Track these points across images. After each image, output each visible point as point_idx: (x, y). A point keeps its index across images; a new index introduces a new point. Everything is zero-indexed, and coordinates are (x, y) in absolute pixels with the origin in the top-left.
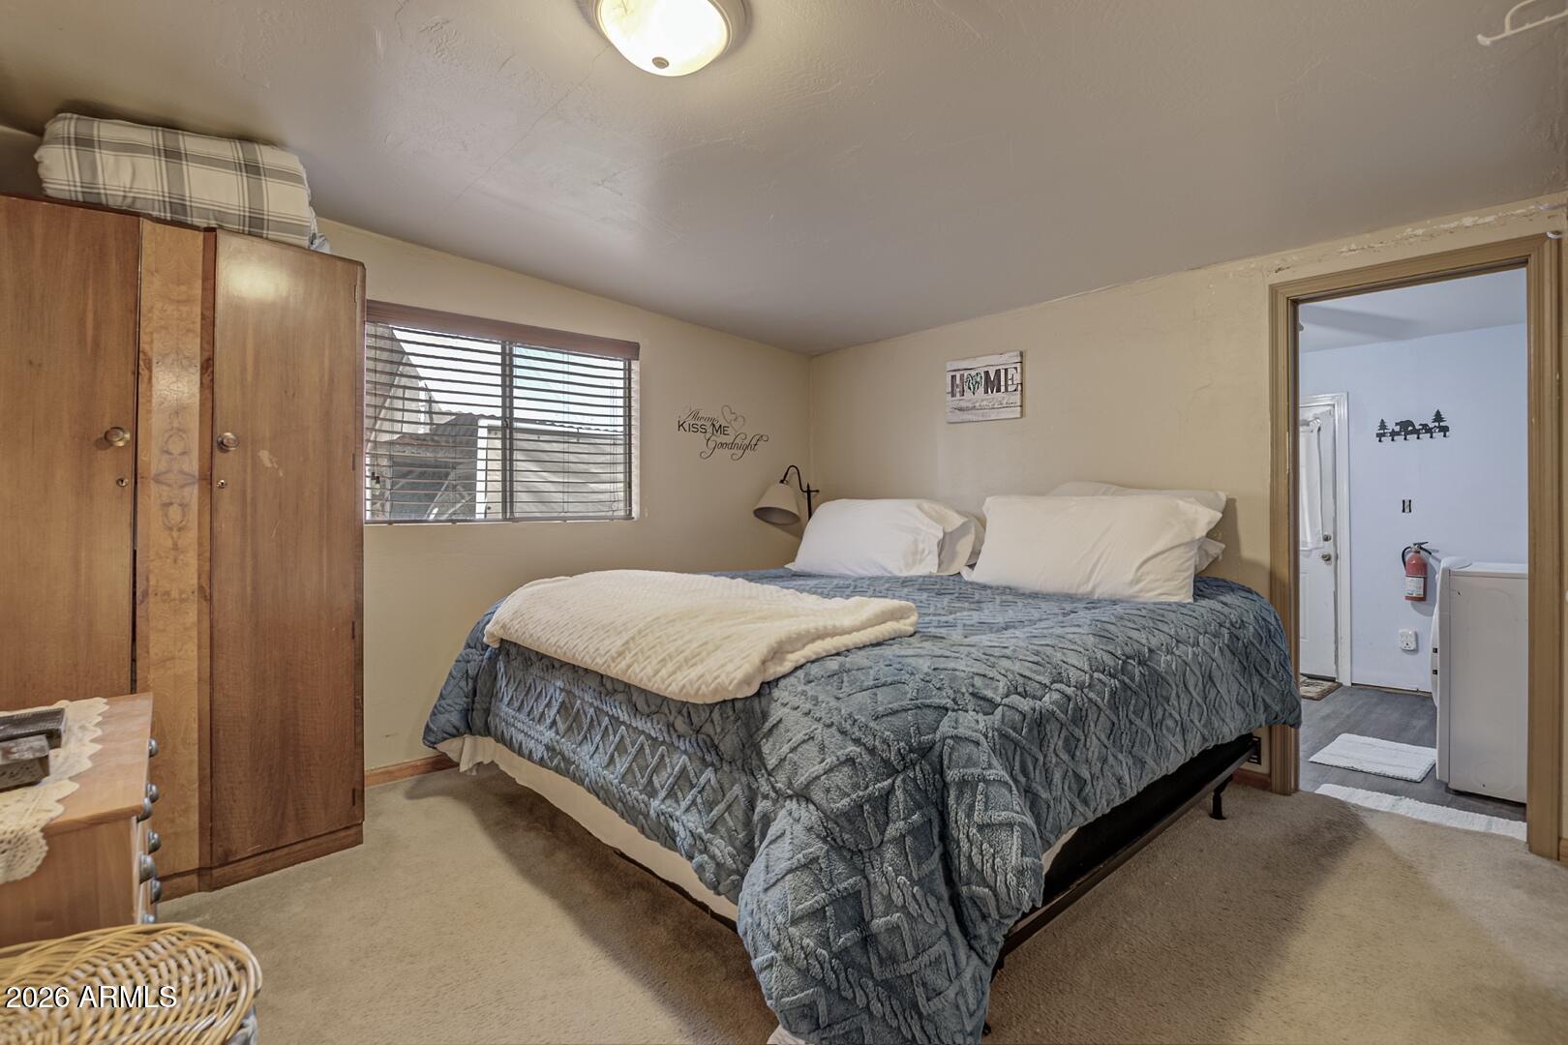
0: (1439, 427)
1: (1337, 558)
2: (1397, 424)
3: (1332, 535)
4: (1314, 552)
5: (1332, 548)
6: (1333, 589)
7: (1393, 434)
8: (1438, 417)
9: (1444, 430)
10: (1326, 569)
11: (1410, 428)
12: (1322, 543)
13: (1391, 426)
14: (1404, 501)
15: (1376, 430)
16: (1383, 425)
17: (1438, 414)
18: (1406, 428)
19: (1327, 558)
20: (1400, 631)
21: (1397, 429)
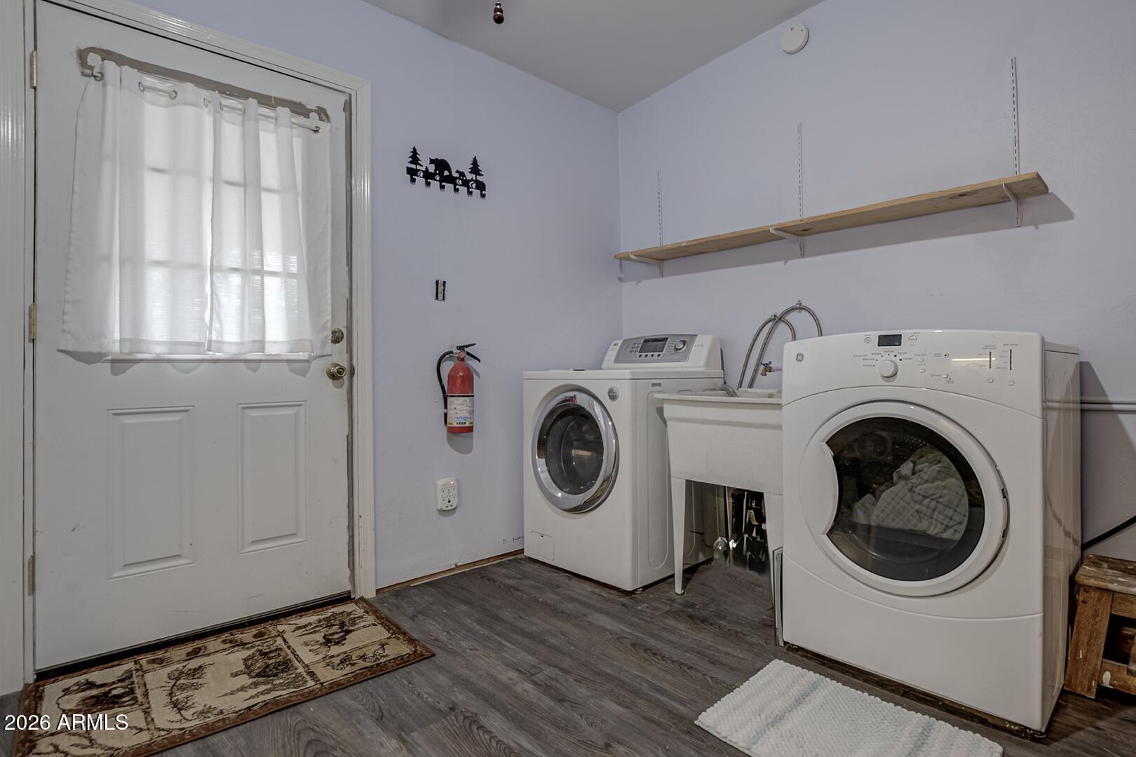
0: (476, 181)
1: (352, 374)
2: (432, 161)
3: (345, 332)
4: (315, 363)
5: (346, 356)
6: (346, 432)
7: (428, 176)
8: (475, 169)
9: (481, 186)
10: (336, 394)
11: (446, 173)
12: (330, 348)
13: (425, 164)
14: (437, 282)
15: (406, 162)
16: (415, 159)
17: (475, 162)
18: (441, 172)
19: (335, 376)
20: (440, 483)
21: (432, 168)
